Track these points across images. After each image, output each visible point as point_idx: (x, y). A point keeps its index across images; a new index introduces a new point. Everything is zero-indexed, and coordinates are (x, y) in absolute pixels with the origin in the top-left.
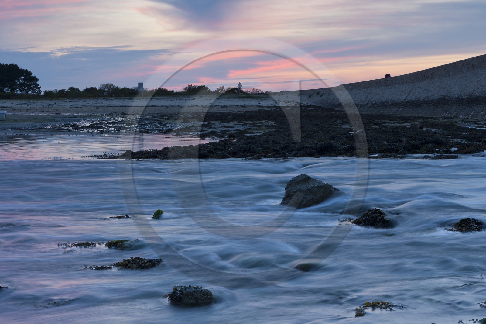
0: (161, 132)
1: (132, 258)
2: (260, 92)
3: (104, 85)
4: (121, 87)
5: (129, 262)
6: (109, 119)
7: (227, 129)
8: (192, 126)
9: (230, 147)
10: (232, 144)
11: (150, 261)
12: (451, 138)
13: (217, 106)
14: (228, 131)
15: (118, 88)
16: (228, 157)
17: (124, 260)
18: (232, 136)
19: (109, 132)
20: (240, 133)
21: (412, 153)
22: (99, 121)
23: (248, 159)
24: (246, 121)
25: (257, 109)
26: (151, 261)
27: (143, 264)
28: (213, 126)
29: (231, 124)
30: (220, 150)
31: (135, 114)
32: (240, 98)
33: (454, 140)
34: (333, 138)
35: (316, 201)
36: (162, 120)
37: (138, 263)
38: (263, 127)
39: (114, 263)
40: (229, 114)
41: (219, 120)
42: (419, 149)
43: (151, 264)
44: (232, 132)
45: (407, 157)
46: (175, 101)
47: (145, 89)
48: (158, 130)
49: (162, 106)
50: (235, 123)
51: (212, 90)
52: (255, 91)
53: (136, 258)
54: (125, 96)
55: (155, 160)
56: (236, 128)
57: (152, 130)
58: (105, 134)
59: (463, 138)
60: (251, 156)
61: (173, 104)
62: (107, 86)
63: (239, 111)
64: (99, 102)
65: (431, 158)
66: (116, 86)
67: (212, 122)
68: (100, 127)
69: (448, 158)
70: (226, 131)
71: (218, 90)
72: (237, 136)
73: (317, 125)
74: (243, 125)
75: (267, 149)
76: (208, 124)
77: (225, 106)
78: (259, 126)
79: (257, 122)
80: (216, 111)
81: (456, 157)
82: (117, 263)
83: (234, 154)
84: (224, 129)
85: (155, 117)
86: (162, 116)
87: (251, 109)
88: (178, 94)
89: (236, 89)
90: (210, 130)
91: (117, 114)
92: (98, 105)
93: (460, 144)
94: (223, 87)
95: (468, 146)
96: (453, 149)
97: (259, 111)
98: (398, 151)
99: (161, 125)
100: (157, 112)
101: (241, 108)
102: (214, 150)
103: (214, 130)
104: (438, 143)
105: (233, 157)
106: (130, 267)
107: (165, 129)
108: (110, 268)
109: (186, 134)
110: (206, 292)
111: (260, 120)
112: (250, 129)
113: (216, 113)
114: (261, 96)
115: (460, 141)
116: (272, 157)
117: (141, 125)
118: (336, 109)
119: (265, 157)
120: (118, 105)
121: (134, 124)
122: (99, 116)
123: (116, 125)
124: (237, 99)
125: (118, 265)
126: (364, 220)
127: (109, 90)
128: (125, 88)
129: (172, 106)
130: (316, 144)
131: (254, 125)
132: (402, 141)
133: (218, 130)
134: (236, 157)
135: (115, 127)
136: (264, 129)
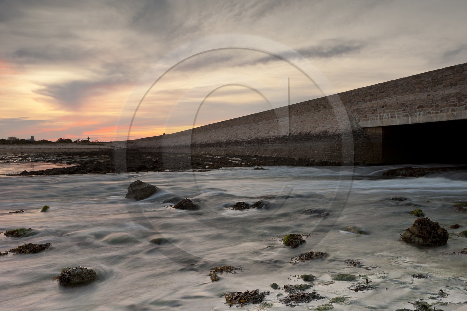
0: (45, 161)
1: (25, 244)
2: (99, 142)
3: (10, 138)
4: (20, 139)
5: (23, 248)
6: (13, 155)
7: (83, 159)
8: (63, 158)
9: (87, 168)
10: (88, 167)
11: (40, 246)
12: (204, 161)
13: (76, 149)
14: (84, 160)
15: (19, 140)
16: (87, 173)
17: (18, 246)
18: (86, 163)
19: (13, 162)
20: (91, 162)
21: (187, 169)
22: (6, 156)
23: (99, 174)
24: (93, 155)
25: (98, 150)
26: (42, 246)
27: (35, 248)
28: (75, 158)
29: (85, 157)
30: (82, 170)
31: (29, 153)
32: (89, 144)
33: (206, 163)
34: (144, 162)
35: (147, 196)
36: (45, 156)
37: (30, 248)
38: (103, 159)
39: (10, 249)
40: (83, 153)
41: (78, 155)
42: (189, 167)
43: (41, 248)
44: (86, 161)
45: (184, 171)
46: (52, 146)
47: (35, 140)
48: (43, 161)
49: (45, 149)
50: (87, 156)
51: (73, 141)
52: (97, 141)
53: (29, 244)
54: (23, 144)
55: (42, 176)
56: (88, 159)
57: (39, 160)
58: (10, 163)
59: (210, 161)
60: (100, 172)
61: (51, 148)
62: (12, 138)
63: (89, 151)
64: (7, 147)
65: (197, 171)
66: (18, 138)
67: (74, 156)
68: (7, 160)
69: (205, 171)
70: (83, 160)
71: (76, 141)
72: (89, 163)
73: (133, 157)
74: (92, 157)
75: (109, 168)
76: (72, 157)
77: (81, 149)
78: (100, 158)
79: (100, 156)
80: (76, 151)
81: (209, 171)
82: (13, 249)
83: (90, 172)
84: (81, 160)
85: (40, 154)
86: (45, 154)
87: (95, 150)
88: (54, 143)
89: (86, 140)
90: (73, 160)
91: (18, 153)
92: (6, 148)
93: (209, 164)
94: (79, 139)
95: (213, 165)
96: (207, 167)
97: (100, 151)
98: (179, 168)
99: (44, 158)
100: (42, 152)
101: (90, 149)
102: (78, 169)
103: (76, 160)
104: (199, 164)
105: (89, 173)
106: (23, 252)
107: (47, 160)
108: (6, 254)
109: (60, 163)
110: (90, 271)
111: (101, 155)
112: (96, 159)
113: (76, 152)
114: (100, 144)
115: (208, 163)
116: (112, 173)
117: (33, 158)
118: (140, 150)
119: (108, 173)
120: (18, 148)
121: (28, 158)
122: (6, 154)
123: (17, 158)
124: (87, 145)
125: (13, 251)
126: (180, 206)
127: (13, 140)
128: (23, 139)
129: (51, 149)
130: (136, 165)
131: (98, 157)
132: (180, 164)
133: (78, 160)
134: (91, 173)
135: (17, 159)
136: (104, 159)
